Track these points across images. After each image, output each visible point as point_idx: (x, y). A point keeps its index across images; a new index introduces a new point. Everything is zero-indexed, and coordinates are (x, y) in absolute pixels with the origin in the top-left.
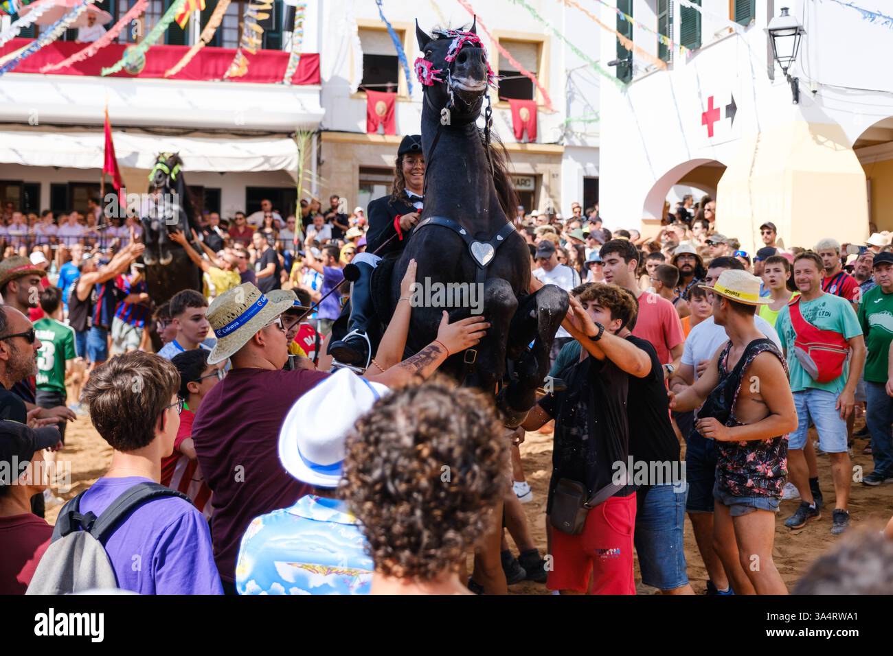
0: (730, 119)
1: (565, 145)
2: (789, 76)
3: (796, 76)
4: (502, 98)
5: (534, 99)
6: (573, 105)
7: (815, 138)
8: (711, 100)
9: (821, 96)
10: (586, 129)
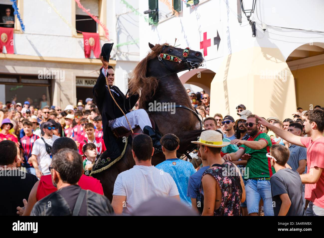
0: (216, 45)
1: (117, 60)
2: (251, 21)
3: (254, 21)
4: (78, 31)
5: (97, 32)
6: (120, 36)
7: (265, 56)
8: (205, 34)
9: (268, 32)
10: (128, 51)
